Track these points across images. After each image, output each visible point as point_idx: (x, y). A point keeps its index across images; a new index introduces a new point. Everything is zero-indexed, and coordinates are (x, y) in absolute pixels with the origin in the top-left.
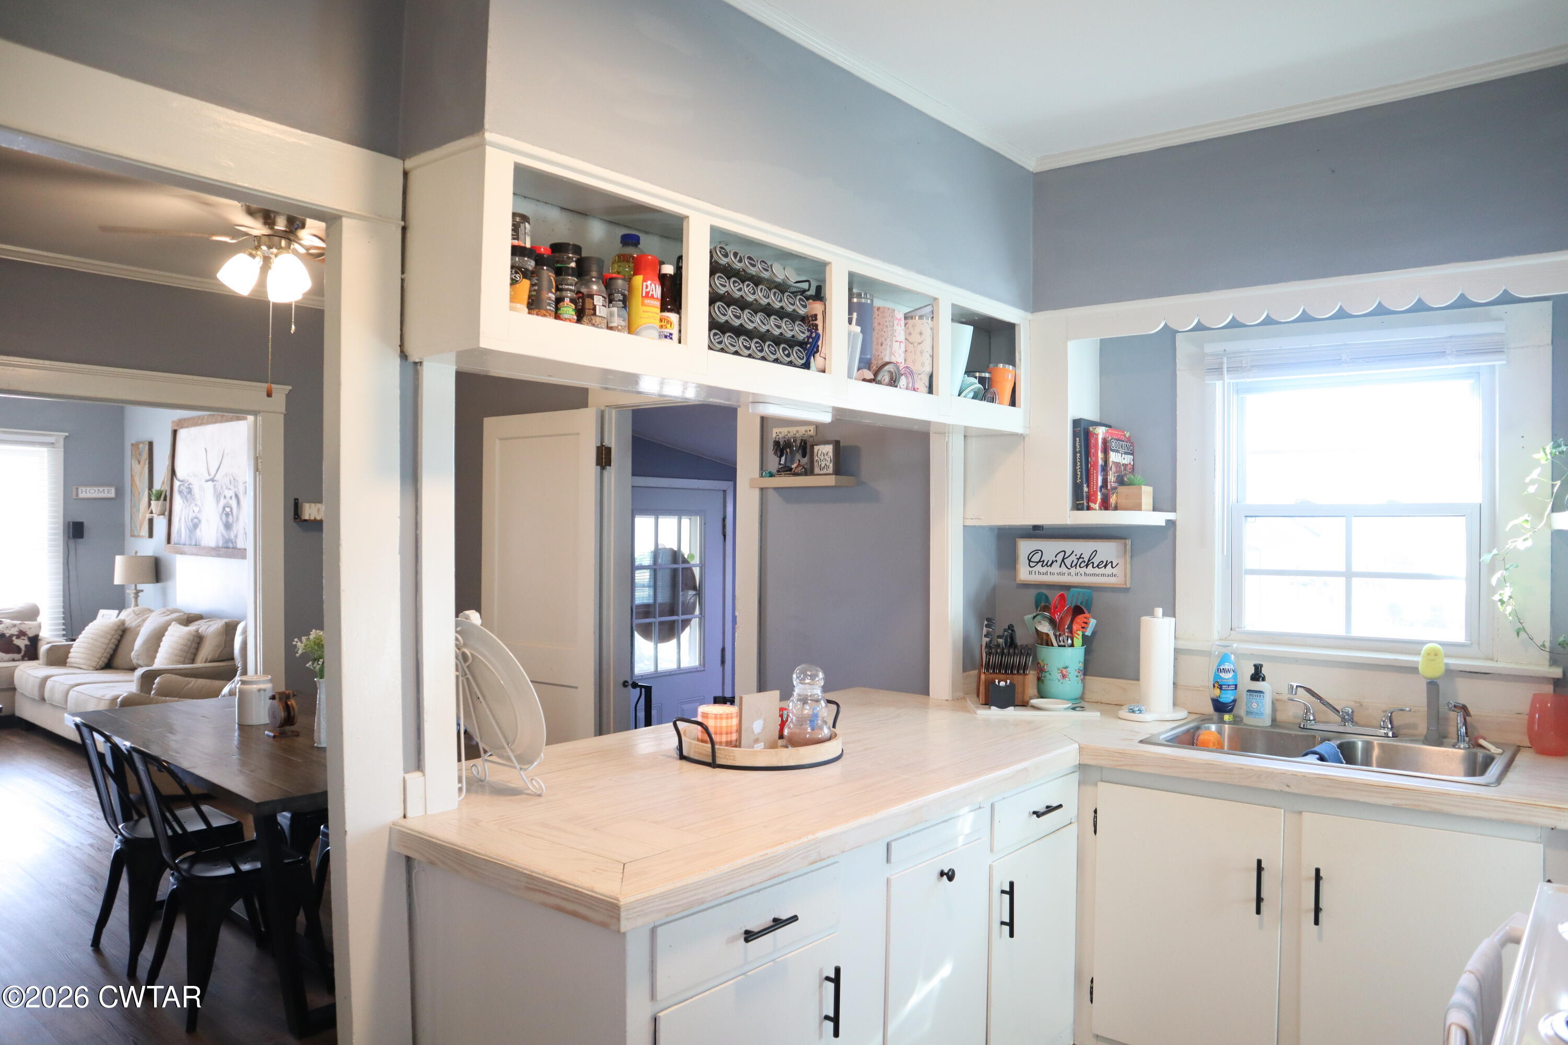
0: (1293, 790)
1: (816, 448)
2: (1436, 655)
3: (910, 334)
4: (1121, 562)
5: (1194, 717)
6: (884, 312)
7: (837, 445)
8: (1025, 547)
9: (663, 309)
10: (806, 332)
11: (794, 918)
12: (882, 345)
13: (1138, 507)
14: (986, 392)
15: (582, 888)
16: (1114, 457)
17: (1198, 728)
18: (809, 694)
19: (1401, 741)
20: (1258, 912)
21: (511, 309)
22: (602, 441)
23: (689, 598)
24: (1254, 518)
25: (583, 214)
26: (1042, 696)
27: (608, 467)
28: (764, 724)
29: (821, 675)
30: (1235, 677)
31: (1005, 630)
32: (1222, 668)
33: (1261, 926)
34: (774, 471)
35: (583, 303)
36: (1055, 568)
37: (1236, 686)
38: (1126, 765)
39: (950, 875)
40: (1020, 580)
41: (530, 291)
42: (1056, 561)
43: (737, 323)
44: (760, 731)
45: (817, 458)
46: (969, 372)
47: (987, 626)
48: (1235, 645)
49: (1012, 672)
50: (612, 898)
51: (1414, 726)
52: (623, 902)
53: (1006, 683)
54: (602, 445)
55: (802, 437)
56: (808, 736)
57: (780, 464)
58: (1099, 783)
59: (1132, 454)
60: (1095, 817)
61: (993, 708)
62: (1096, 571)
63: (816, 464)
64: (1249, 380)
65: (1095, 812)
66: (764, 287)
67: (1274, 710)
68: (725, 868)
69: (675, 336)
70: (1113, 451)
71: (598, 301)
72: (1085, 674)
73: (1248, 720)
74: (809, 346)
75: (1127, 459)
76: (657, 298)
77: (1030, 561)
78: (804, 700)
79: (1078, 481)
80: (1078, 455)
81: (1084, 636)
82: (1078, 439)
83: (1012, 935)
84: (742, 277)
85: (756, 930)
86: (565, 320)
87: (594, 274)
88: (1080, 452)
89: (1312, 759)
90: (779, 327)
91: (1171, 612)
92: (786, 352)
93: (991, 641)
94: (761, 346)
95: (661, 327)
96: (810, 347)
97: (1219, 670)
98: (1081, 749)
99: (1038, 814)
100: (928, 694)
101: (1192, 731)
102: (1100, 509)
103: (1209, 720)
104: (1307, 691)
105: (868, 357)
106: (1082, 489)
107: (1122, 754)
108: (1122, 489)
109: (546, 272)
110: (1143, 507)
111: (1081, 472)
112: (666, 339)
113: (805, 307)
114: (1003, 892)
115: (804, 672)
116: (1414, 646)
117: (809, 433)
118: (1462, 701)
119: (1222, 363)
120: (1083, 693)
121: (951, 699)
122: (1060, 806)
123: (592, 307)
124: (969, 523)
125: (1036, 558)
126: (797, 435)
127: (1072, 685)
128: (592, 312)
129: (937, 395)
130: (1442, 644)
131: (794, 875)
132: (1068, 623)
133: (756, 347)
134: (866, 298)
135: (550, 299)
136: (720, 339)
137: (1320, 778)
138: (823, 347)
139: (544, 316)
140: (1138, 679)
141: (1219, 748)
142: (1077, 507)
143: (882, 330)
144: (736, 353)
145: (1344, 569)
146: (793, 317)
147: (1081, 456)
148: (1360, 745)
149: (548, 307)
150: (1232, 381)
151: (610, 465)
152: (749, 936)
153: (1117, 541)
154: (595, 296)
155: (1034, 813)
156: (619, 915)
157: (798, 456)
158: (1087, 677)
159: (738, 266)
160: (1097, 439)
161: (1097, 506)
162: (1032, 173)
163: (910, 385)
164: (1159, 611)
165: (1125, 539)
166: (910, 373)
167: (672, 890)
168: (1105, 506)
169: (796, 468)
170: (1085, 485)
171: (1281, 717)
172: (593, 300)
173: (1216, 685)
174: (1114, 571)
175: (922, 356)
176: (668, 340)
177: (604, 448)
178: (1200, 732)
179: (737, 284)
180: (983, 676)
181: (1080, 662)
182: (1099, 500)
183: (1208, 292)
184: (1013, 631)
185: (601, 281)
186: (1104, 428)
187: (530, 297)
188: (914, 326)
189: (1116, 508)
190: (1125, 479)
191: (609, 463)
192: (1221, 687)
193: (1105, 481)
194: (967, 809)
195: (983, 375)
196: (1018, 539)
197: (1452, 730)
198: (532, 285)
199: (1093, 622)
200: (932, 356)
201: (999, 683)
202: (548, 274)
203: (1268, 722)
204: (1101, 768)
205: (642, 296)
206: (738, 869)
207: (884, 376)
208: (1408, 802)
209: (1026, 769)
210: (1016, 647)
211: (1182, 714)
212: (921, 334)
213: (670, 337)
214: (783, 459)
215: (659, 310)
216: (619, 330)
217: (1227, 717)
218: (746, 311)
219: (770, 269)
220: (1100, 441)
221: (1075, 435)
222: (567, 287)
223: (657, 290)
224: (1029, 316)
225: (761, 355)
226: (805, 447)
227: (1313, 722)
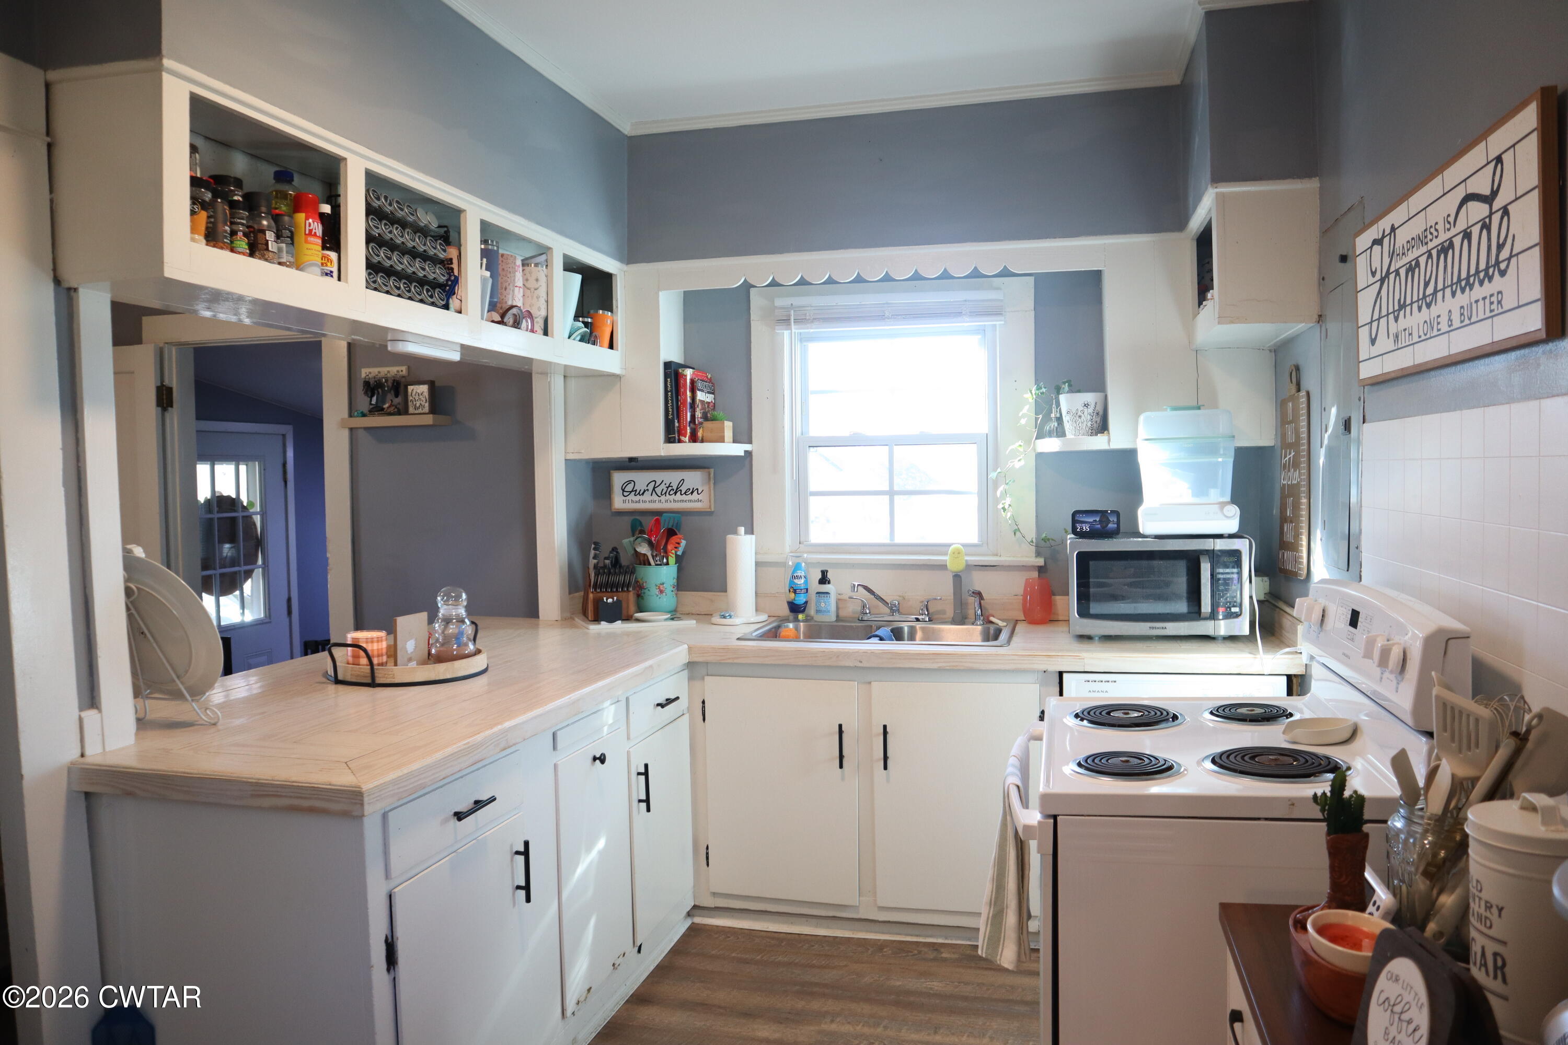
0: (865, 664)
1: (410, 388)
2: (959, 553)
3: (527, 280)
4: (706, 488)
5: (773, 619)
6: (507, 259)
7: (432, 385)
8: (619, 478)
9: (324, 248)
10: (446, 275)
11: (493, 799)
12: (506, 289)
13: (721, 440)
14: (590, 338)
15: (317, 784)
16: (700, 396)
17: (779, 627)
18: (454, 614)
19: (935, 624)
20: (841, 766)
21: (193, 240)
22: (162, 380)
23: (226, 552)
24: (815, 448)
25: (226, 145)
26: (641, 610)
27: (170, 409)
28: (416, 644)
29: (464, 596)
30: (806, 582)
31: (611, 552)
32: (795, 575)
33: (843, 779)
34: (366, 411)
35: (255, 237)
36: (647, 496)
37: (807, 589)
38: (729, 659)
39: (602, 759)
40: (615, 509)
41: (207, 223)
42: (648, 490)
43: (388, 263)
44: (412, 650)
45: (411, 398)
46: (576, 318)
47: (595, 549)
48: (805, 555)
49: (617, 590)
50: (353, 787)
51: (944, 612)
52: (365, 787)
53: (613, 599)
54: (162, 385)
55: (394, 377)
56: (455, 653)
57: (371, 404)
58: (707, 678)
59: (713, 393)
60: (704, 707)
61: (603, 623)
62: (684, 497)
63: (410, 404)
64: (812, 330)
65: (703, 702)
66: (410, 231)
67: (838, 608)
68: (439, 755)
69: (335, 274)
70: (699, 390)
71: (270, 236)
72: (678, 590)
73: (819, 618)
74: (448, 288)
75: (709, 398)
76: (319, 237)
77: (623, 491)
78: (447, 621)
79: (670, 417)
80: (670, 393)
81: (677, 555)
82: (669, 380)
83: (648, 810)
84: (392, 220)
85: (465, 810)
86: (239, 253)
87: (263, 209)
88: (671, 391)
89: (875, 640)
90: (424, 269)
91: (750, 531)
92: (430, 294)
93: (598, 563)
94: (408, 287)
95: (322, 264)
96: (450, 288)
97: (794, 577)
98: (690, 649)
99: (662, 705)
100: (538, 617)
101: (773, 630)
102: (690, 442)
103: (787, 620)
104: (865, 589)
105: (496, 300)
106: (674, 424)
107: (726, 649)
108: (707, 425)
109: (220, 204)
110: (726, 440)
111: (673, 409)
112: (327, 277)
113: (445, 251)
114: (639, 774)
115: (447, 595)
116: (942, 548)
117: (401, 373)
118: (977, 588)
119: (789, 316)
120: (677, 607)
121: (560, 619)
122: (677, 698)
123: (264, 242)
124: (571, 457)
125: (629, 488)
126: (388, 375)
127: (668, 599)
128: (265, 247)
129: (552, 337)
130: (964, 545)
131: (491, 760)
132: (663, 544)
133: (405, 288)
134: (493, 245)
135: (226, 231)
136: (375, 279)
137: (885, 652)
138: (460, 290)
139: (222, 248)
140: (726, 591)
141: (796, 639)
142: (669, 439)
143: (506, 276)
144: (387, 292)
145: (887, 489)
146: (435, 261)
147: (672, 394)
148: (906, 629)
149: (225, 240)
150: (797, 331)
151: (172, 406)
152: (459, 816)
153: (701, 470)
154: (267, 232)
155: (658, 705)
156: (362, 800)
157: (390, 396)
158: (680, 592)
159: (388, 209)
160: (686, 379)
161: (687, 439)
162: (627, 136)
163: (530, 328)
164: (742, 530)
165: (708, 468)
166: (530, 315)
167: (401, 776)
168: (694, 439)
169: (388, 408)
170: (676, 421)
171: (843, 613)
172: (265, 235)
173: (791, 590)
174: (700, 497)
175: (538, 301)
176: (328, 278)
177: (164, 388)
178: (780, 630)
179: (387, 227)
180: (591, 596)
181: (674, 578)
182: (688, 434)
183: (781, 254)
184: (617, 552)
185: (270, 217)
186: (691, 370)
187: (207, 228)
188: (530, 273)
189: (702, 441)
190: (709, 415)
191: (170, 404)
192: (795, 592)
193: (693, 417)
194: (608, 702)
195: (586, 320)
196: (612, 471)
197: (971, 612)
198: (209, 217)
199: (683, 543)
200: (547, 302)
201: (607, 600)
202: (222, 207)
203: (834, 618)
204: (707, 663)
205: (305, 234)
206: (449, 756)
207: (509, 318)
208: (948, 664)
209: (651, 666)
210: (621, 567)
211: (763, 617)
212: (537, 280)
213: (330, 274)
214: (374, 399)
215: (320, 248)
216: (287, 266)
217: (801, 616)
218: (396, 253)
219: (415, 214)
220: (688, 381)
221: (666, 376)
222: (239, 221)
223: (318, 228)
224: (625, 267)
225: (409, 295)
226: (399, 387)
227: (869, 615)
